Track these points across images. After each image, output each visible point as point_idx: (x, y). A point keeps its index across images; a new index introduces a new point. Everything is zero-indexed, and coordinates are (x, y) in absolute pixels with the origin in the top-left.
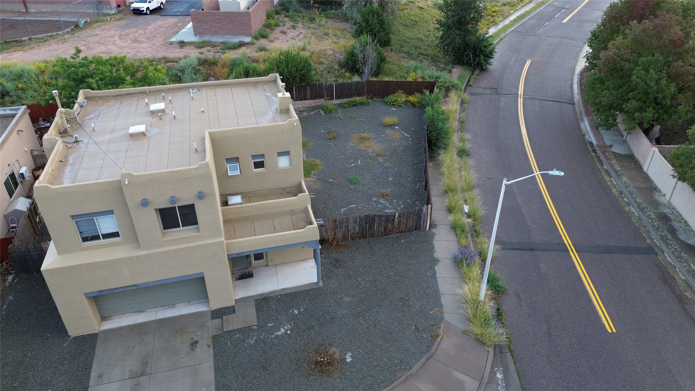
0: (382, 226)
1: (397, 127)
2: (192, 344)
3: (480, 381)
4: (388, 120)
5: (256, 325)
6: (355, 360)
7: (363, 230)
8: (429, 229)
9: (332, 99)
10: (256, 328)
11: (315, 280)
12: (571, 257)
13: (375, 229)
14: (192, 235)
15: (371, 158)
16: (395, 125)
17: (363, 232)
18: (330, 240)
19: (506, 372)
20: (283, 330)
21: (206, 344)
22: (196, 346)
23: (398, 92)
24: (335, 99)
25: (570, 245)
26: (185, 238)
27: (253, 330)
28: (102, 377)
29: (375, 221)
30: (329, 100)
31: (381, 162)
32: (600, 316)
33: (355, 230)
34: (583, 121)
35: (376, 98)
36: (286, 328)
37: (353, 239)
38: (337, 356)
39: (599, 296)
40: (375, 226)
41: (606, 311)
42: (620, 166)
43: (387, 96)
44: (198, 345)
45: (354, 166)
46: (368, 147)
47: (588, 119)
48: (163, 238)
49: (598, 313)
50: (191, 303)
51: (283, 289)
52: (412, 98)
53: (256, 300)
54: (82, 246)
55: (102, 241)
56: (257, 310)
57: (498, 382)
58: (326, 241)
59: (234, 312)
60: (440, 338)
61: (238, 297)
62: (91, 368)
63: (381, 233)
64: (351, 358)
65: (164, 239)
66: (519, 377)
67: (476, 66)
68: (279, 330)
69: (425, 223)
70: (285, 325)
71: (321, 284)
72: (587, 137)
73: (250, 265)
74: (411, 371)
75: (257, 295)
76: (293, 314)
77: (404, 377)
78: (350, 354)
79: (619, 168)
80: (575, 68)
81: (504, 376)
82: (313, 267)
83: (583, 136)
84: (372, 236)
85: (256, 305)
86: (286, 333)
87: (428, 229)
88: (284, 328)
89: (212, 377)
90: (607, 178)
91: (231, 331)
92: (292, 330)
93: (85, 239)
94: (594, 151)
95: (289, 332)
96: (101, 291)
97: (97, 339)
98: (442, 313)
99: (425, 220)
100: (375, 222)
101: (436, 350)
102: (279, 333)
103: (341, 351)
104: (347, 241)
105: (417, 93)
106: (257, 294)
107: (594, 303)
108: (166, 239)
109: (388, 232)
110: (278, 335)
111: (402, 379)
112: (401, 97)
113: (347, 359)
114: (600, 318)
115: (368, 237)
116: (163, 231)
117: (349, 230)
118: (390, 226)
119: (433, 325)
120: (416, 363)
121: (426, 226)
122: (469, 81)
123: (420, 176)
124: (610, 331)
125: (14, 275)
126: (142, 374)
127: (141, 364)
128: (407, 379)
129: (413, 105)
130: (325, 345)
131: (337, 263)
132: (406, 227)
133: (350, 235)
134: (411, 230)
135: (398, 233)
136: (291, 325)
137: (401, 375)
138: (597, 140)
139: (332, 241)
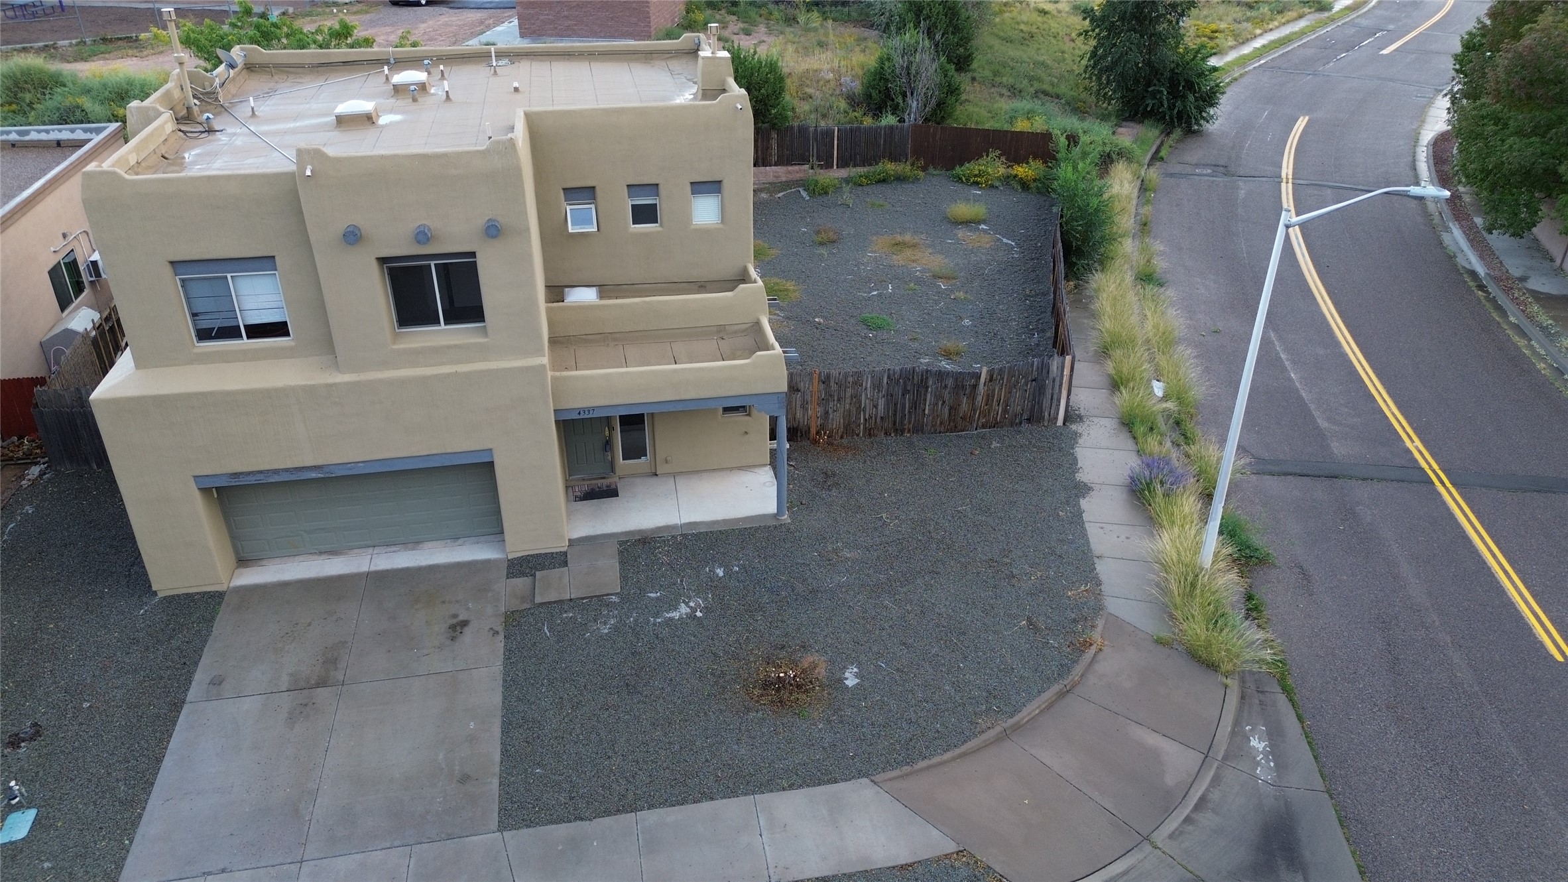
0: (944, 402)
1: (983, 226)
2: (453, 627)
3: (1206, 753)
4: (963, 209)
5: (617, 594)
6: (866, 684)
7: (895, 411)
8: (1064, 424)
9: (829, 166)
10: (617, 600)
11: (772, 508)
12: (1439, 494)
13: (927, 412)
14: (466, 341)
15: (919, 281)
16: (979, 222)
17: (895, 415)
18: (813, 431)
19: (1275, 735)
20: (684, 609)
21: (487, 628)
22: (463, 631)
23: (987, 156)
24: (835, 167)
25: (1434, 471)
26: (449, 347)
27: (609, 605)
28: (220, 684)
29: (927, 388)
30: (821, 169)
31: (945, 289)
32: (1528, 625)
33: (877, 408)
34: (1447, 230)
35: (935, 168)
36: (692, 604)
37: (870, 435)
38: (822, 672)
39: (1522, 582)
40: (928, 403)
41: (1544, 613)
42: (1552, 318)
43: (961, 165)
44: (467, 630)
45: (879, 295)
46: (913, 261)
47: (1462, 227)
48: (394, 343)
49: (1522, 618)
50: (460, 541)
51: (690, 523)
52: (1021, 170)
53: (621, 543)
54: (196, 350)
55: (245, 343)
56: (622, 563)
57: (1255, 758)
58: (801, 433)
59: (565, 564)
60: (1093, 649)
61: (576, 535)
62: (196, 664)
63: (941, 423)
64: (856, 677)
65: (394, 347)
66: (1312, 749)
67: (1176, 121)
68: (676, 609)
69: (1054, 405)
70: (690, 598)
71: (785, 517)
72: (1460, 260)
73: (613, 470)
74: (1016, 718)
75: (626, 532)
76: (712, 577)
77: (998, 729)
78: (855, 670)
79: (1550, 322)
80: (1420, 133)
81: (1271, 746)
82: (767, 484)
83: (1451, 258)
84: (918, 429)
85: (621, 553)
86: (692, 616)
87: (1060, 422)
88: (687, 604)
89: (497, 699)
90: (1522, 343)
91: (555, 602)
92: (707, 610)
93: (204, 335)
94: (1482, 287)
95: (699, 614)
96: (236, 475)
97: (220, 604)
98: (1098, 595)
99: (1055, 397)
100: (927, 391)
101: (1082, 676)
102: (675, 615)
103: (831, 661)
104: (855, 437)
105: (1035, 158)
106: (624, 530)
107: (1509, 594)
108: (402, 346)
109: (960, 421)
110: (671, 619)
111: (991, 734)
112: (994, 166)
113: (846, 679)
114: (1529, 629)
115: (909, 432)
116: (397, 331)
117: (860, 407)
118: (965, 406)
119: (1074, 621)
120: (1029, 701)
121: (1058, 414)
122: (1158, 151)
123: (1039, 320)
124: (1560, 658)
125: (46, 465)
126: (322, 683)
127: (321, 661)
128: (1005, 735)
129: (1024, 185)
130: (790, 647)
131: (828, 480)
132: (1005, 411)
133: (862, 421)
134: (1017, 421)
135: (983, 427)
136: (705, 599)
137: (989, 725)
138: (1488, 266)
139: (818, 433)
